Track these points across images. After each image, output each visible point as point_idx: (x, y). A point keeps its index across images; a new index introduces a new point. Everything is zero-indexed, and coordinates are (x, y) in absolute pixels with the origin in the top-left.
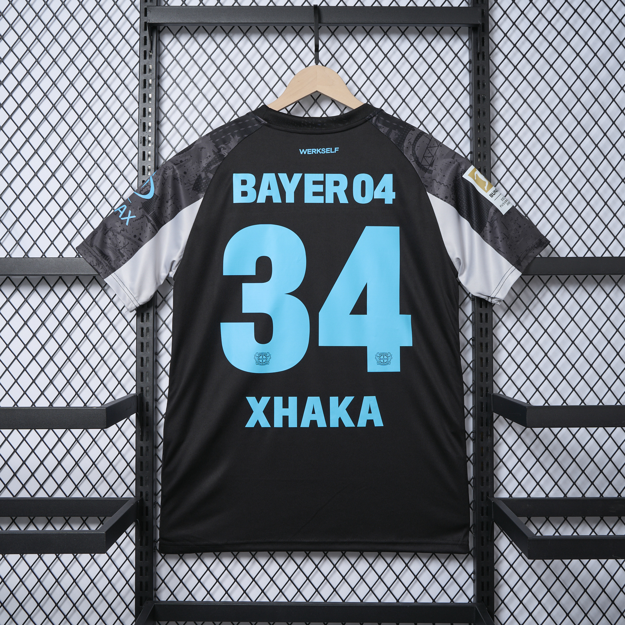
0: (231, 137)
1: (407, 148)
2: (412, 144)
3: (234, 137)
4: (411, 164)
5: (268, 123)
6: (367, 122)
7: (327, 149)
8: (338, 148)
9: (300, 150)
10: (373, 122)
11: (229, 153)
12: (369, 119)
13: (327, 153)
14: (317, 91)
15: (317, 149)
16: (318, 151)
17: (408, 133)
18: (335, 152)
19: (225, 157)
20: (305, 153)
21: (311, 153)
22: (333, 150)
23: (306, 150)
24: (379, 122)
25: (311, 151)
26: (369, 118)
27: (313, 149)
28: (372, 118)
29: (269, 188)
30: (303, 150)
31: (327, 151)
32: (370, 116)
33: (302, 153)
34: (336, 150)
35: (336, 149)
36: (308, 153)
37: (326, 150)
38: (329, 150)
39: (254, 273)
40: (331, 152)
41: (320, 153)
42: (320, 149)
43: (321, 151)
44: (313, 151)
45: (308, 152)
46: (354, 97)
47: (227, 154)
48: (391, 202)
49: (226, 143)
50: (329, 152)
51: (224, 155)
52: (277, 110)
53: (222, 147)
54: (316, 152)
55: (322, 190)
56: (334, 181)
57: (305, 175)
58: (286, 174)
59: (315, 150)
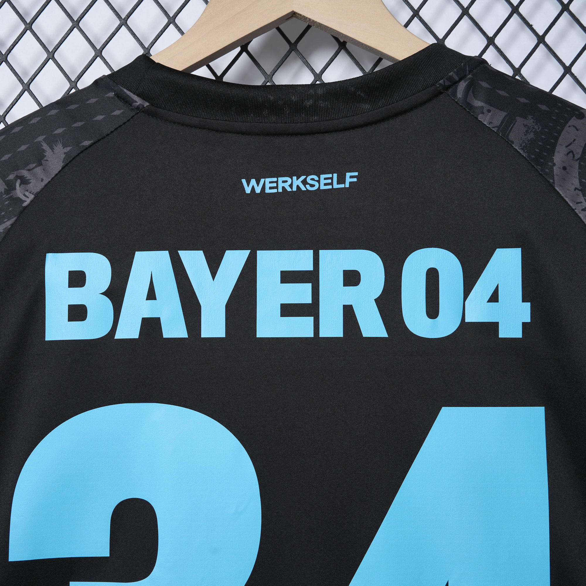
0: (45, 146)
1: (564, 168)
2: (577, 156)
3: (52, 149)
4: (580, 218)
5: (152, 104)
6: (441, 97)
7: (323, 177)
8: (356, 174)
9: (244, 181)
10: (460, 94)
11: (37, 195)
12: (447, 88)
13: (323, 187)
14: (293, 14)
15: (295, 178)
16: (297, 182)
17: (563, 126)
18: (347, 185)
19: (25, 204)
20: (258, 190)
21: (275, 191)
22: (341, 180)
23: (262, 181)
24: (476, 97)
25: (275, 185)
26: (447, 83)
27: (281, 179)
28: (455, 83)
29: (151, 295)
30: (253, 182)
31: (323, 181)
32: (450, 79)
33: (248, 190)
34: (348, 180)
35: (350, 178)
36: (268, 191)
37: (319, 181)
38: (330, 181)
39: (104, 551)
40: (336, 186)
41: (303, 189)
42: (303, 178)
43: (304, 182)
44: (281, 185)
45: (268, 185)
47: (32, 197)
48: (518, 334)
49: (32, 166)
50: (330, 187)
51: (24, 198)
52: (180, 67)
53: (17, 177)
54: (291, 186)
55: (308, 300)
56: (344, 271)
57: (259, 253)
58: (201, 253)
59: (286, 181)
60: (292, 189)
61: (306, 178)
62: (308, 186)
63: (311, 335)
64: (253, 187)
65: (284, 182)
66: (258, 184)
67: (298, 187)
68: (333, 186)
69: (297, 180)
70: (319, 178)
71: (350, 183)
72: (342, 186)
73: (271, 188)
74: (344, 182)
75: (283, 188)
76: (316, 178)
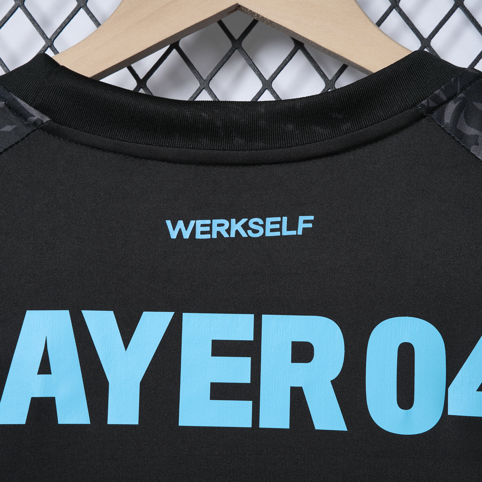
5: (53, 119)
6: (424, 121)
7: (269, 220)
8: (312, 218)
9: (169, 223)
10: (448, 119)
12: (431, 110)
13: (269, 234)
14: (237, 7)
15: (233, 221)
16: (237, 226)
18: (300, 232)
20: (186, 235)
21: (208, 236)
22: (293, 225)
23: (192, 223)
24: (468, 123)
25: (208, 229)
26: (432, 104)
27: (216, 222)
28: (442, 104)
29: (45, 368)
30: (180, 224)
31: (269, 226)
32: (436, 98)
33: (174, 235)
34: (301, 226)
35: (304, 222)
36: (199, 236)
37: (264, 226)
38: (278, 226)
40: (285, 232)
41: (244, 235)
42: (244, 221)
43: (246, 227)
44: (216, 229)
45: (199, 229)
46: (375, 28)
50: (278, 234)
52: (89, 73)
54: (228, 231)
55: (246, 379)
56: (293, 343)
57: (185, 316)
58: (111, 314)
59: (222, 225)
60: (229, 235)
61: (247, 222)
62: (250, 232)
63: (248, 424)
64: (180, 230)
65: (220, 225)
66: (186, 227)
67: (237, 232)
68: (281, 233)
69: (236, 223)
70: (265, 222)
71: (304, 229)
72: (293, 233)
73: (202, 233)
74: (296, 229)
75: (219, 233)
76: (261, 222)
